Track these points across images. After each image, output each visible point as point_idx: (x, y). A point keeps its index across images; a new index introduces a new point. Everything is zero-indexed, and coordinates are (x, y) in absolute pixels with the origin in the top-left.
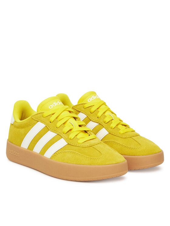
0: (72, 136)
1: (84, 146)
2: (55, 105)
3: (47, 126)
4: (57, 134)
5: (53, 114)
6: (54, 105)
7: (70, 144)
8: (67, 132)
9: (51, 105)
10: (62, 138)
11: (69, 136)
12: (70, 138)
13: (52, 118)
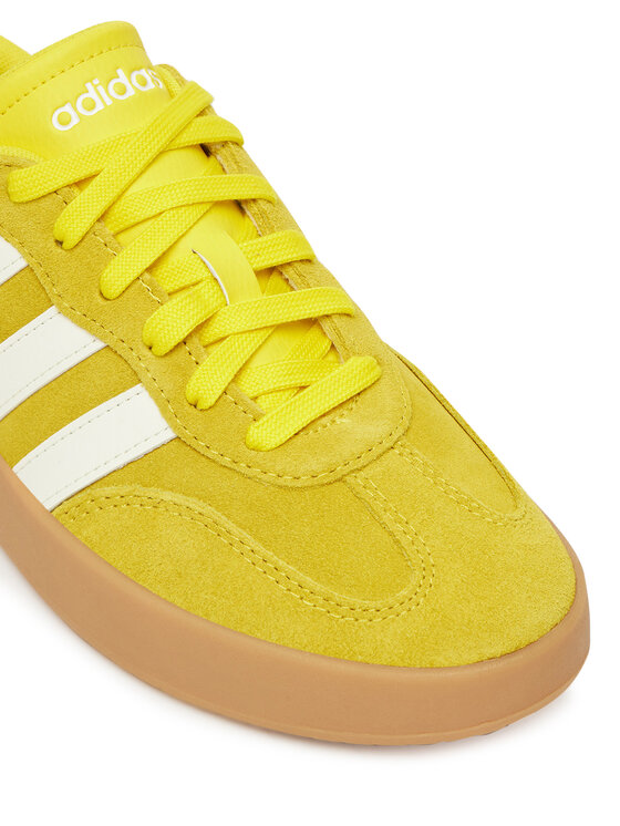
0: (207, 382)
1: (287, 480)
2: (100, 107)
3: (39, 271)
4: (100, 345)
5: (79, 184)
6: (91, 106)
7: (193, 443)
8: (178, 346)
9: (67, 108)
10: (139, 387)
11: (186, 376)
12: (191, 395)
13: (75, 221)
